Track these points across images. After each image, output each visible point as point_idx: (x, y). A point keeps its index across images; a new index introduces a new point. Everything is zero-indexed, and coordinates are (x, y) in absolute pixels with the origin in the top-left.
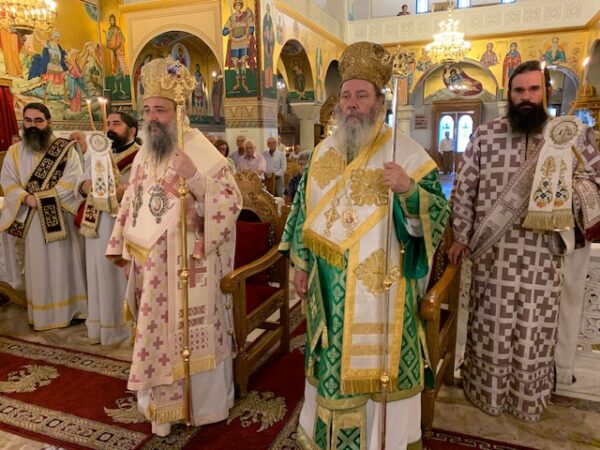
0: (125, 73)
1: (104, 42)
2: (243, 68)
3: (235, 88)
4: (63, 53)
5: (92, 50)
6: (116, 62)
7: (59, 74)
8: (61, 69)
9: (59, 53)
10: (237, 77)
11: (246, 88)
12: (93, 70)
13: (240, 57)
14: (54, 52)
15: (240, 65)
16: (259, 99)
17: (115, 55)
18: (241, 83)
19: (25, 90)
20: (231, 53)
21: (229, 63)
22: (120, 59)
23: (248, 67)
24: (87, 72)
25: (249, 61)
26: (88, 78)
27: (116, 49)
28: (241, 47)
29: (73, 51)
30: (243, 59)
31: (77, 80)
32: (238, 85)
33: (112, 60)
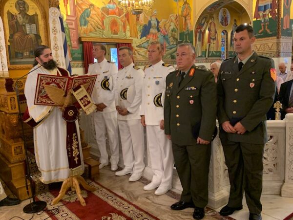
0: (190, 30)
1: (180, 13)
2: (267, 18)
3: (260, 31)
4: (158, 22)
5: (173, 19)
6: (186, 24)
7: (156, 34)
8: (157, 31)
9: (156, 23)
10: (262, 24)
11: (268, 31)
12: (173, 30)
13: (265, 11)
14: (154, 22)
15: (264, 16)
16: (278, 38)
17: (186, 20)
18: (264, 28)
19: (138, 44)
20: (258, 9)
21: (257, 16)
22: (188, 22)
23: (270, 17)
24: (170, 31)
25: (271, 13)
26: (170, 35)
27: (186, 16)
28: (266, 4)
29: (163, 20)
30: (267, 12)
31: (164, 36)
32: (263, 30)
33: (184, 23)
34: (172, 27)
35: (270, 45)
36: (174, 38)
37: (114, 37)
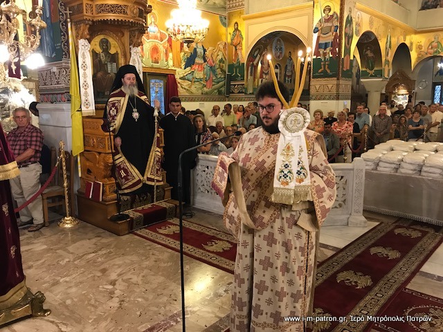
0: (242, 62)
2: (327, 57)
3: (320, 71)
4: (205, 51)
5: (221, 47)
6: (236, 54)
7: (202, 64)
8: (203, 62)
9: (202, 51)
10: (322, 63)
11: (329, 71)
12: (221, 61)
13: (325, 49)
14: (200, 50)
15: (325, 54)
16: (338, 79)
17: (236, 50)
18: (325, 67)
19: (182, 76)
20: (319, 46)
21: (317, 53)
22: (239, 52)
23: (331, 56)
24: (218, 62)
25: (332, 52)
26: (217, 66)
27: (237, 46)
28: (327, 41)
29: (210, 48)
30: (328, 50)
31: (211, 67)
32: (322, 69)
33: (234, 53)
34: (220, 57)
35: (330, 86)
36: (222, 70)
37: (155, 67)
